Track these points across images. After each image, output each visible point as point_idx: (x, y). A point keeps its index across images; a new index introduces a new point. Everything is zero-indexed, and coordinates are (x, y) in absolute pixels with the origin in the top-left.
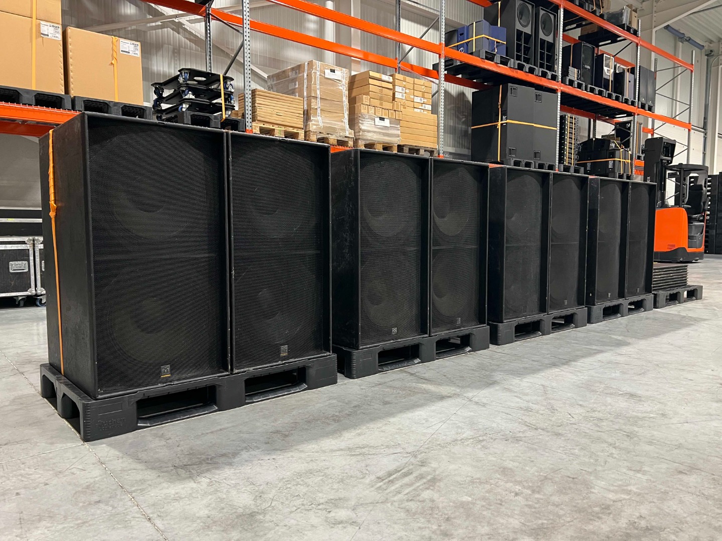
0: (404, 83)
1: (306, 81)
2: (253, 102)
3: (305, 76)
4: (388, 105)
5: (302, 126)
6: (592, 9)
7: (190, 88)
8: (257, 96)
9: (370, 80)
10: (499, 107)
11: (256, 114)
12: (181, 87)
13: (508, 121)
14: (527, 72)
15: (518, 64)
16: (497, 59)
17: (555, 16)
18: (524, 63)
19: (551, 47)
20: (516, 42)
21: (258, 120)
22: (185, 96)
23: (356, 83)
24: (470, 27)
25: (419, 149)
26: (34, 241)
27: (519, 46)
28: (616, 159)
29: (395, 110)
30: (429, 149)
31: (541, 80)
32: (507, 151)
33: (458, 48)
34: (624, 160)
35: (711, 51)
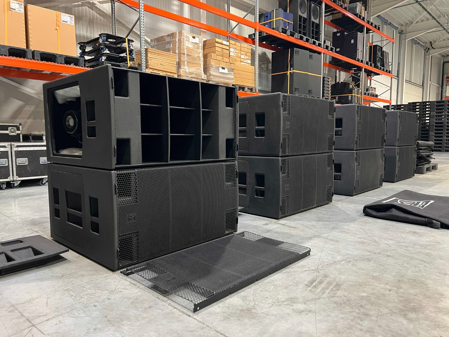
0: (235, 46)
1: (177, 44)
2: (146, 56)
3: (177, 40)
4: (227, 60)
5: (176, 72)
6: (340, 4)
7: (107, 47)
8: (148, 52)
9: (216, 43)
10: (289, 62)
11: (148, 64)
12: (101, 45)
13: (294, 71)
14: (305, 41)
15: (300, 36)
16: (288, 33)
17: (320, 7)
18: (303, 36)
19: (318, 26)
20: (298, 22)
21: (149, 68)
22: (104, 51)
23: (206, 45)
24: (272, 13)
25: (245, 87)
26: (11, 146)
27: (300, 25)
28: (353, 94)
29: (231, 63)
30: (250, 87)
31: (313, 46)
32: (294, 90)
33: (264, 25)
34: (357, 95)
35: (402, 31)
